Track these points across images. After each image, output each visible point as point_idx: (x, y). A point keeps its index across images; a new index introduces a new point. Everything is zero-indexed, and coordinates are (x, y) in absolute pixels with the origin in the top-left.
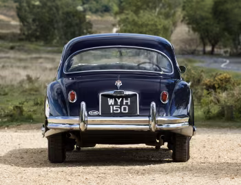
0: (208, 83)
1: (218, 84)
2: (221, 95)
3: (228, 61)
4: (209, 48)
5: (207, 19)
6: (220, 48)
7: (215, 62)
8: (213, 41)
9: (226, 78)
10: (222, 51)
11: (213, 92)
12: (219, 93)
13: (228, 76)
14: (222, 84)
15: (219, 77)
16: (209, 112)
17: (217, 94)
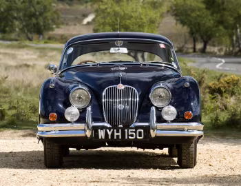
0: (213, 87)
1: (225, 87)
2: (228, 100)
3: (223, 61)
4: (199, 46)
5: (200, 10)
6: (214, 46)
7: (209, 62)
8: (205, 37)
9: (233, 80)
10: (216, 49)
11: (219, 97)
12: (227, 98)
13: (236, 78)
14: (229, 87)
15: (226, 79)
16: (217, 119)
17: (224, 98)
